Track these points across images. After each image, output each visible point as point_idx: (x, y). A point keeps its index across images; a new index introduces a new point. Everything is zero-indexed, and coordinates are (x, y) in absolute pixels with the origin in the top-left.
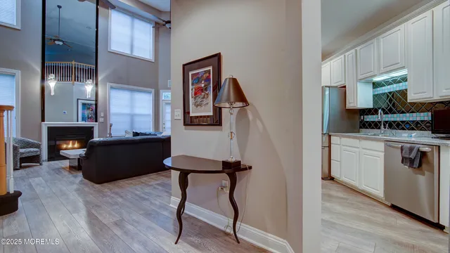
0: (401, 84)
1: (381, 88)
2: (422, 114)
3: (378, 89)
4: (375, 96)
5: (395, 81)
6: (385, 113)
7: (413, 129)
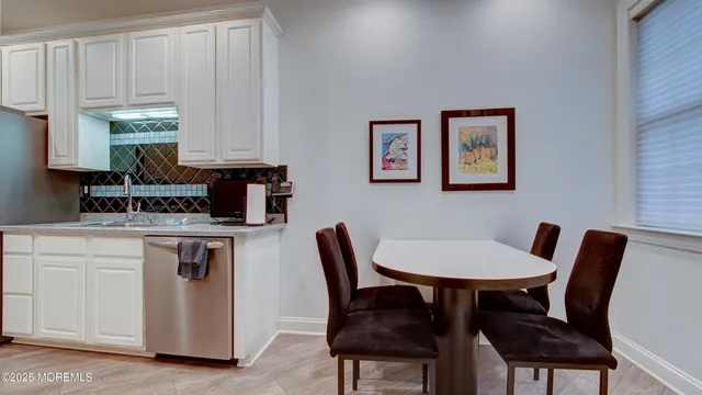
0: (162, 133)
1: (127, 135)
2: (194, 186)
3: (122, 136)
4: (114, 149)
5: (153, 126)
6: (135, 183)
7: (180, 211)
